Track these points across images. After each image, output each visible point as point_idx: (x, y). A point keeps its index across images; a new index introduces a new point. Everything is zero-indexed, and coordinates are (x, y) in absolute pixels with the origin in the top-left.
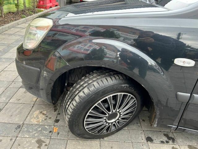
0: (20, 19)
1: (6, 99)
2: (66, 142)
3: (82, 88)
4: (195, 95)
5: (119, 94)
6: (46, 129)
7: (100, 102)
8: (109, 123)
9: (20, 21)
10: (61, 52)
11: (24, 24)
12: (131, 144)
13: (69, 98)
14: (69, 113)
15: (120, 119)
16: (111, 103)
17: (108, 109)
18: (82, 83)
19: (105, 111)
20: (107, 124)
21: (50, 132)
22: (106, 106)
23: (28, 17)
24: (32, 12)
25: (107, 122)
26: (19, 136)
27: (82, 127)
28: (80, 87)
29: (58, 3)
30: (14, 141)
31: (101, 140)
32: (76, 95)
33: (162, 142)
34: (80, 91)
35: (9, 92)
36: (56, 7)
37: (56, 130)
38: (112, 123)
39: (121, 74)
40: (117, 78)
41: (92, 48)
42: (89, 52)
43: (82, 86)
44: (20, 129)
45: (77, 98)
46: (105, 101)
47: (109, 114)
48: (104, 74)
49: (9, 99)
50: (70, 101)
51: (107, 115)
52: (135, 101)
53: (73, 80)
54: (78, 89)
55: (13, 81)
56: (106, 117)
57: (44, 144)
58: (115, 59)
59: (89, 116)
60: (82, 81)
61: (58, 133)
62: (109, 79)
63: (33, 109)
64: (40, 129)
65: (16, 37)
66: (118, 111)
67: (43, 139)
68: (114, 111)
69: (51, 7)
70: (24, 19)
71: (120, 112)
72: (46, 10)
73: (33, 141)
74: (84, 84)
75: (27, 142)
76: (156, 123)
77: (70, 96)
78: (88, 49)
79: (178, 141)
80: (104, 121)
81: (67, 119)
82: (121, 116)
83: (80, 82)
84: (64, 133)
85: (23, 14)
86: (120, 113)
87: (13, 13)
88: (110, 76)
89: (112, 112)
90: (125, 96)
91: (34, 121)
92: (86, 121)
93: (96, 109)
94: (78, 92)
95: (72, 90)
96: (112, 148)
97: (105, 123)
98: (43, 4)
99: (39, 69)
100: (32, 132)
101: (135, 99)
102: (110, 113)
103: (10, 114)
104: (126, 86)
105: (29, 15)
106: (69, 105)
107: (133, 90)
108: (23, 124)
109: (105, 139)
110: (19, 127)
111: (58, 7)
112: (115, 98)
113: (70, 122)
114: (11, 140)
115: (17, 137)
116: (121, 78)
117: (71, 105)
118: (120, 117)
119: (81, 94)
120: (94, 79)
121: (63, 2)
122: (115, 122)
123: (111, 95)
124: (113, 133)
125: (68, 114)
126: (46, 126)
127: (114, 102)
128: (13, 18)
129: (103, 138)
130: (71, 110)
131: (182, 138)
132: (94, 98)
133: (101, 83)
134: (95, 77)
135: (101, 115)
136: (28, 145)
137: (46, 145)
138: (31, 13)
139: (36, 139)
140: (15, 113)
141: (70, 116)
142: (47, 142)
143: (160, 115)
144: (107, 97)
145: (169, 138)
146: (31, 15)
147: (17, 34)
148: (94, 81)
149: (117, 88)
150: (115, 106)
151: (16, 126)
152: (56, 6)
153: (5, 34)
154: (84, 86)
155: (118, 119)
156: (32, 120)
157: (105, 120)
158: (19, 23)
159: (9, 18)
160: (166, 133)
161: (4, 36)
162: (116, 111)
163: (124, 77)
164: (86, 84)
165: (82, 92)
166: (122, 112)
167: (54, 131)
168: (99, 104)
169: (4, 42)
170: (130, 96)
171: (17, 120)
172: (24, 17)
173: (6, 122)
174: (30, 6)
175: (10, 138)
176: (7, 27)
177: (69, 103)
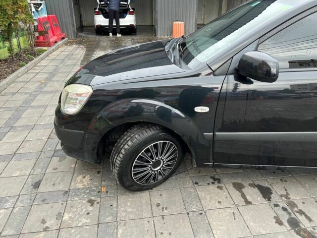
0: (18, 69)
1: (42, 170)
2: (116, 198)
3: (126, 142)
4: (217, 133)
5: (159, 142)
6: (94, 191)
7: (143, 151)
8: (154, 171)
9: (20, 72)
10: (104, 113)
11: (25, 76)
12: (179, 190)
13: (115, 152)
14: (118, 165)
15: (164, 166)
16: (153, 152)
17: (152, 157)
18: (125, 138)
19: (150, 159)
20: (153, 172)
21: (99, 192)
22: (150, 154)
23: (28, 65)
24: (31, 54)
25: (152, 171)
26: (69, 200)
27: (130, 178)
28: (124, 141)
29: (64, 34)
30: (65, 204)
31: (150, 190)
32: (121, 149)
33: (209, 184)
34: (125, 144)
35: (42, 163)
36: (63, 41)
37: (104, 190)
38: (157, 171)
39: (158, 125)
40: (155, 128)
41: (129, 106)
42: (126, 110)
43: (125, 140)
44: (68, 194)
45: (123, 151)
46: (148, 151)
47: (153, 162)
48: (143, 127)
49: (45, 170)
50: (116, 155)
51: (152, 163)
52: (174, 147)
53: (113, 138)
54: (122, 143)
55: (41, 151)
56: (151, 165)
57: (95, 203)
58: (154, 112)
59: (136, 166)
60: (125, 136)
61: (107, 192)
62: (148, 130)
63: (75, 176)
64: (88, 191)
65: (23, 97)
66: (160, 158)
67: (93, 199)
68: (157, 159)
69: (56, 42)
70: (24, 68)
71: (163, 158)
72: (49, 48)
73: (84, 202)
74: (127, 138)
75: (79, 204)
76: (195, 163)
77: (116, 150)
78: (125, 107)
79: (224, 181)
80: (150, 169)
81: (116, 171)
82: (165, 163)
83: (123, 137)
84: (113, 191)
85: (20, 60)
86: (163, 160)
87: (6, 60)
88: (149, 128)
89: (156, 159)
90: (164, 144)
91: (80, 186)
92: (133, 171)
93: (141, 158)
94: (122, 146)
95: (117, 145)
96: (161, 195)
97: (151, 171)
98: (44, 40)
99: (83, 132)
100: (81, 195)
101: (174, 145)
102: (154, 160)
103: (52, 183)
104: (164, 135)
105: (28, 61)
106: (116, 159)
107: (171, 137)
108: (69, 190)
109: (154, 189)
110: (66, 192)
111: (65, 39)
112: (156, 146)
113: (119, 173)
114: (62, 204)
115: (67, 201)
116: (158, 128)
117: (118, 158)
118: (163, 164)
119: (126, 147)
120: (136, 133)
121: (72, 31)
122: (160, 169)
123: (152, 145)
124: (161, 183)
125: (117, 167)
126: (93, 188)
127: (156, 151)
128: (8, 68)
129: (151, 189)
130: (119, 162)
131: (228, 177)
132: (137, 148)
133: (142, 135)
134: (136, 131)
135: (146, 164)
136: (80, 205)
137: (98, 203)
138: (30, 56)
139: (87, 200)
140: (57, 182)
141: (119, 167)
142: (99, 200)
143: (195, 154)
144: (149, 147)
145: (215, 179)
146: (31, 60)
147: (22, 91)
148: (136, 134)
149: (156, 137)
150: (157, 154)
151: (63, 193)
152: (63, 38)
153: (5, 94)
154: (128, 139)
155: (162, 167)
156: (77, 185)
157: (150, 167)
158: (19, 75)
159: (2, 69)
160: (212, 176)
161: (5, 98)
162: (159, 158)
163: (161, 127)
164: (129, 138)
165: (126, 145)
166: (164, 159)
167: (103, 191)
168: (143, 154)
169: (9, 106)
170: (169, 143)
171: (62, 187)
172: (24, 65)
173: (51, 191)
174: (26, 45)
175: (61, 203)
176: (5, 84)
177: (116, 157)
